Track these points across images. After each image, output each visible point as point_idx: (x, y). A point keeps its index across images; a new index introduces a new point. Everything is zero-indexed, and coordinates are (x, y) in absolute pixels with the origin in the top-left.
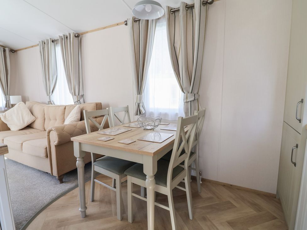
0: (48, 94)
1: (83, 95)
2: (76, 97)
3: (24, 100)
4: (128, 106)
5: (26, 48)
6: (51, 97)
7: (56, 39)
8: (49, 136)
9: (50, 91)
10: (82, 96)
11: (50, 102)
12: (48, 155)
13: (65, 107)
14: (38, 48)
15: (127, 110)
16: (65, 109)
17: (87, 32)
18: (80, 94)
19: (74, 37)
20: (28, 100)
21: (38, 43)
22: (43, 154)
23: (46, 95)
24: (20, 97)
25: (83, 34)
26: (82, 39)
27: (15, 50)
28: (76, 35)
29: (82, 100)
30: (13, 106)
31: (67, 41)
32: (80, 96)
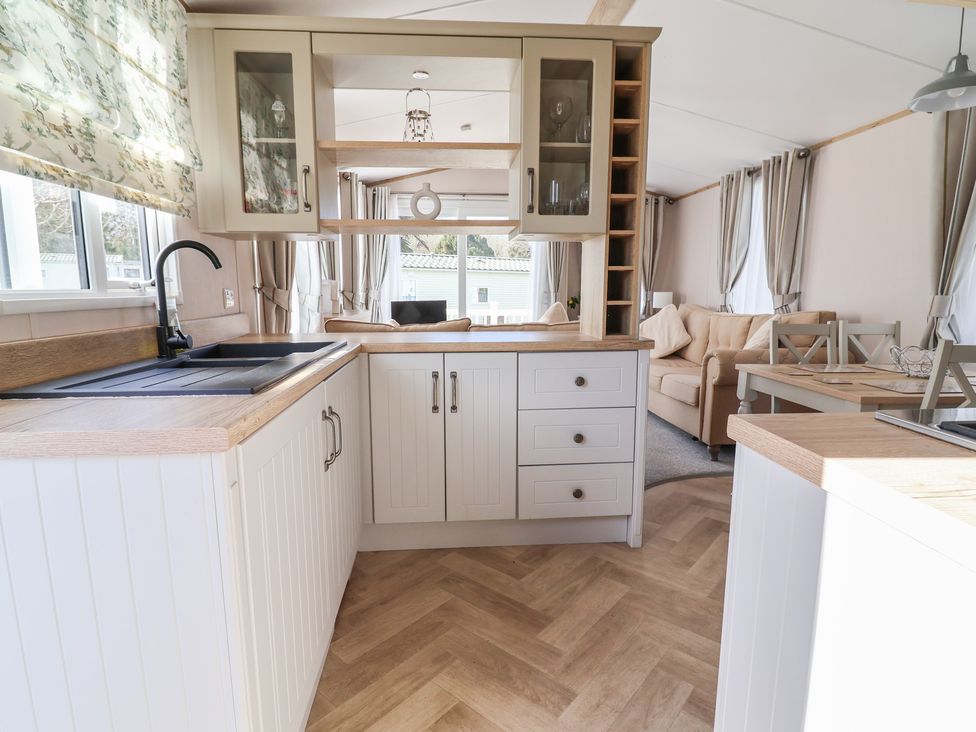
0: (724, 290)
1: (800, 293)
2: (780, 297)
3: (677, 301)
4: (899, 323)
5: (695, 192)
6: (729, 295)
7: (756, 165)
8: (706, 365)
9: (727, 283)
10: (797, 295)
11: (724, 308)
12: (699, 402)
13: (749, 319)
14: (717, 192)
15: (895, 333)
16: (751, 322)
17: (830, 141)
18: (791, 292)
19: (796, 159)
20: (684, 303)
21: (719, 179)
22: (691, 399)
23: (719, 291)
24: (671, 294)
25: (819, 146)
26: (817, 158)
27: (675, 197)
28: (801, 154)
29: (793, 306)
30: (656, 311)
31: (779, 169)
32: (789, 294)
